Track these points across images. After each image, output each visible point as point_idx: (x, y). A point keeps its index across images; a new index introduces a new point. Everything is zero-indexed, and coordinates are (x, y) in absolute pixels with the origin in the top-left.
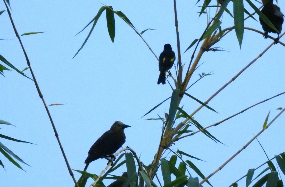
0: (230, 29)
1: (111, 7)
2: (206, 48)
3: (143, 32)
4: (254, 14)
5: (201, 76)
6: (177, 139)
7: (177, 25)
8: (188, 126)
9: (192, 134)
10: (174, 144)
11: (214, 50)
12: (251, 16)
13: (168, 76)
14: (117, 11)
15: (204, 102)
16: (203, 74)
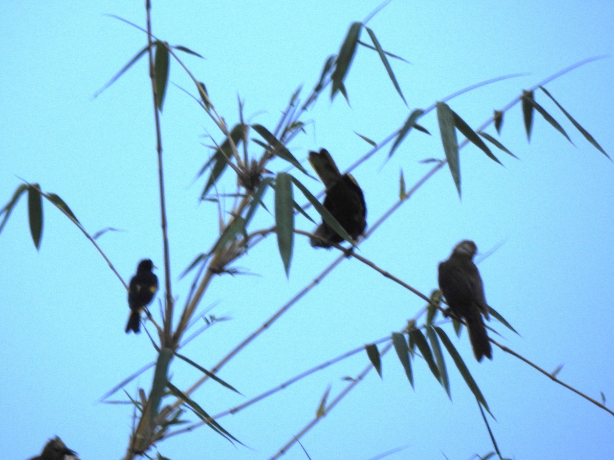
0: (264, 233)
1: (37, 186)
2: (218, 269)
3: (98, 235)
4: (307, 206)
5: (208, 323)
6: (160, 438)
7: (164, 226)
8: (180, 412)
9: (189, 429)
10: (155, 447)
11: (233, 272)
12: (300, 210)
13: (145, 320)
14: (49, 194)
15: (209, 368)
16: (212, 318)
